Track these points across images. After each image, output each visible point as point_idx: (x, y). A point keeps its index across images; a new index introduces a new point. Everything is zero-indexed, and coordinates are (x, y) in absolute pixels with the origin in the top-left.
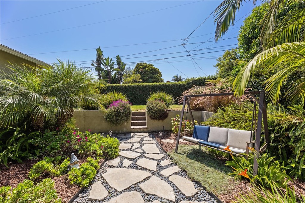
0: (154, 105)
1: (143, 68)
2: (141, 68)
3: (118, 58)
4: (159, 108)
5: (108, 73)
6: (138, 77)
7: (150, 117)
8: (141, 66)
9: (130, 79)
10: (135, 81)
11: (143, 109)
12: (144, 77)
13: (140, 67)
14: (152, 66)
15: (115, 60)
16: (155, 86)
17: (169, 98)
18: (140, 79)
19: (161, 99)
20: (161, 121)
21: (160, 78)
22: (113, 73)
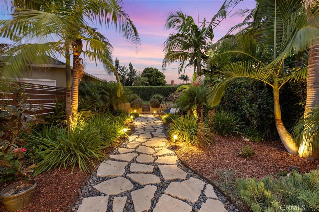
0: (153, 101)
1: (150, 72)
2: (148, 72)
3: (131, 65)
4: (155, 102)
5: (123, 77)
6: (145, 80)
8: (148, 70)
9: (140, 82)
10: (143, 83)
11: (148, 103)
12: (150, 80)
16: (158, 89)
17: (161, 97)
19: (157, 98)
20: (156, 109)
21: (163, 80)
22: (127, 77)
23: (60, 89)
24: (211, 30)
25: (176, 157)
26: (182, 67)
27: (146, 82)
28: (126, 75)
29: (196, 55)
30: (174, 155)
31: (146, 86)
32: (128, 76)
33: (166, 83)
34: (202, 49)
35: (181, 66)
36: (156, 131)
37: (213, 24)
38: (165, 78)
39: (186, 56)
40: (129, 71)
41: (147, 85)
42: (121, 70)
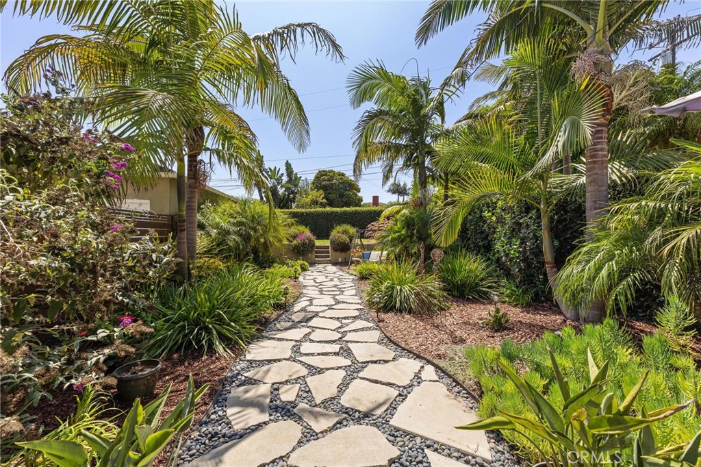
0: (337, 237)
1: (328, 180)
2: (324, 180)
3: (288, 165)
4: (341, 240)
5: (274, 191)
6: (319, 195)
7: (334, 249)
8: (324, 175)
9: (308, 200)
10: (315, 203)
11: (327, 243)
12: (330, 196)
13: (323, 177)
14: (343, 175)
15: (283, 170)
16: (345, 213)
17: (352, 230)
18: (323, 198)
19: (345, 232)
20: (343, 253)
21: (356, 195)
22: (281, 191)
23: (160, 219)
24: (441, 103)
25: (379, 332)
26: (390, 170)
27: (320, 200)
28: (279, 187)
29: (417, 149)
30: (376, 329)
31: (320, 209)
32: (284, 189)
33: (362, 201)
34: (427, 136)
35: (388, 168)
36: (344, 293)
37: (444, 91)
38: (359, 191)
39: (398, 149)
40: (285, 179)
41: (323, 205)
42: (269, 175)
